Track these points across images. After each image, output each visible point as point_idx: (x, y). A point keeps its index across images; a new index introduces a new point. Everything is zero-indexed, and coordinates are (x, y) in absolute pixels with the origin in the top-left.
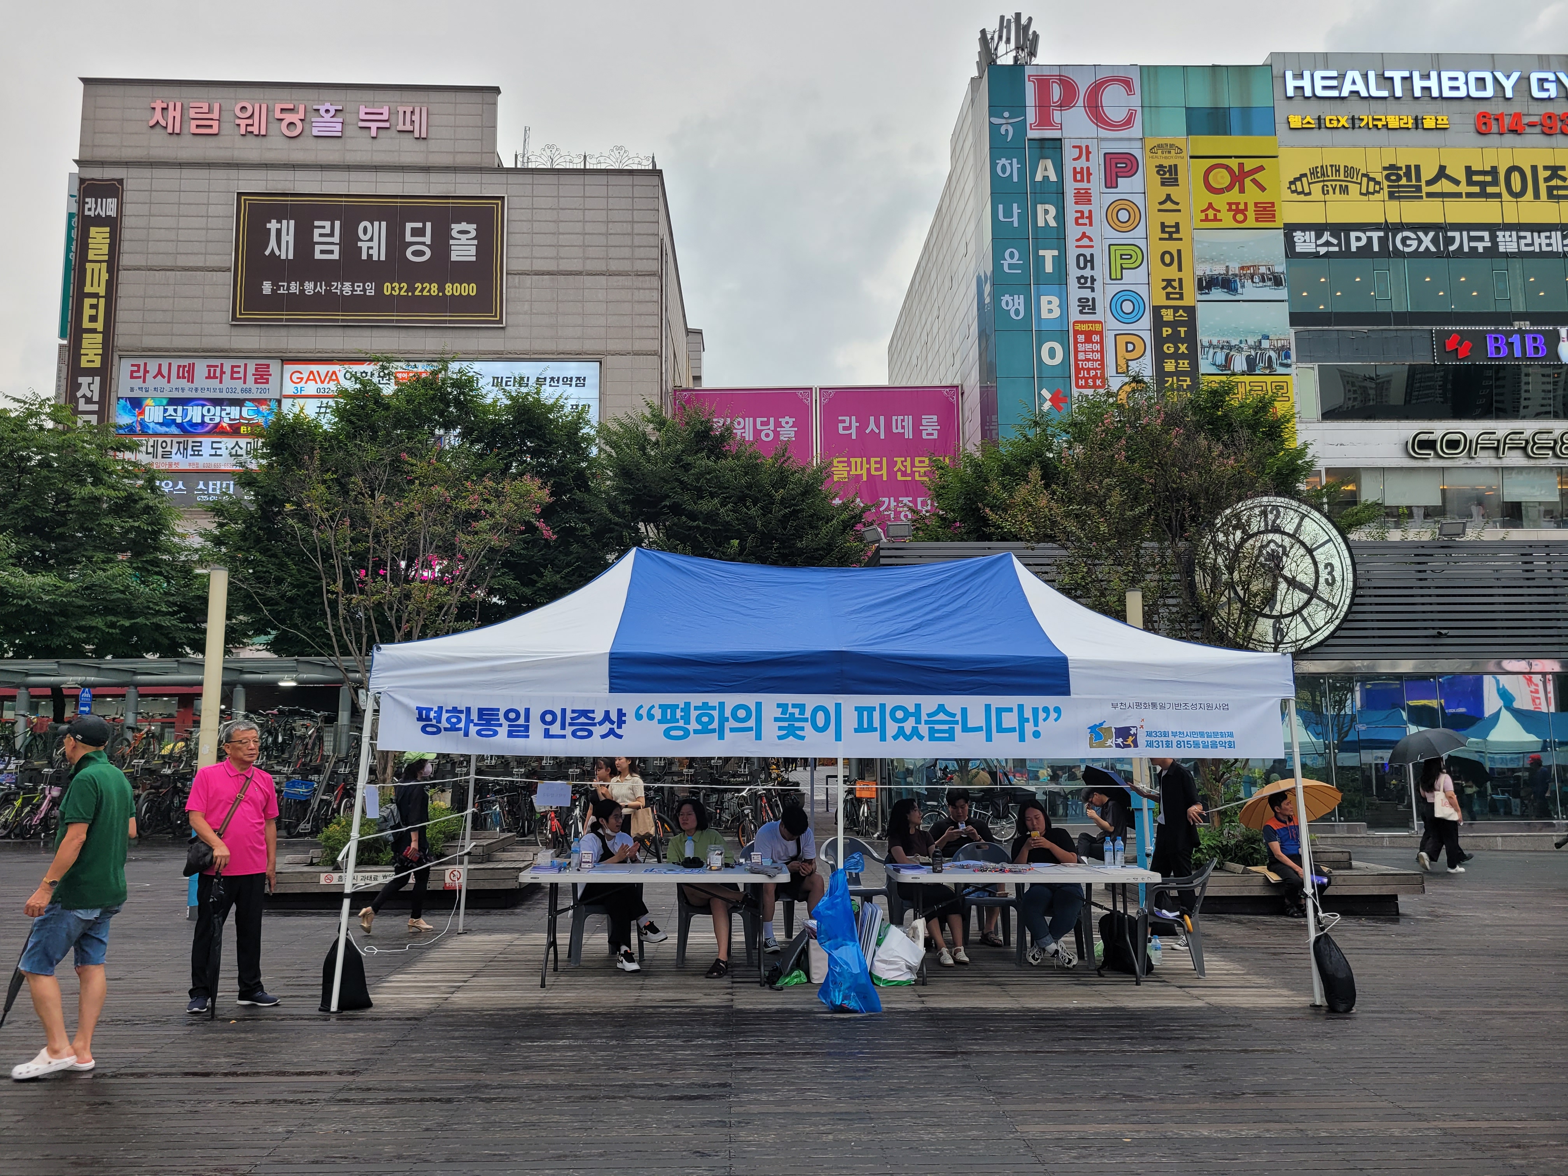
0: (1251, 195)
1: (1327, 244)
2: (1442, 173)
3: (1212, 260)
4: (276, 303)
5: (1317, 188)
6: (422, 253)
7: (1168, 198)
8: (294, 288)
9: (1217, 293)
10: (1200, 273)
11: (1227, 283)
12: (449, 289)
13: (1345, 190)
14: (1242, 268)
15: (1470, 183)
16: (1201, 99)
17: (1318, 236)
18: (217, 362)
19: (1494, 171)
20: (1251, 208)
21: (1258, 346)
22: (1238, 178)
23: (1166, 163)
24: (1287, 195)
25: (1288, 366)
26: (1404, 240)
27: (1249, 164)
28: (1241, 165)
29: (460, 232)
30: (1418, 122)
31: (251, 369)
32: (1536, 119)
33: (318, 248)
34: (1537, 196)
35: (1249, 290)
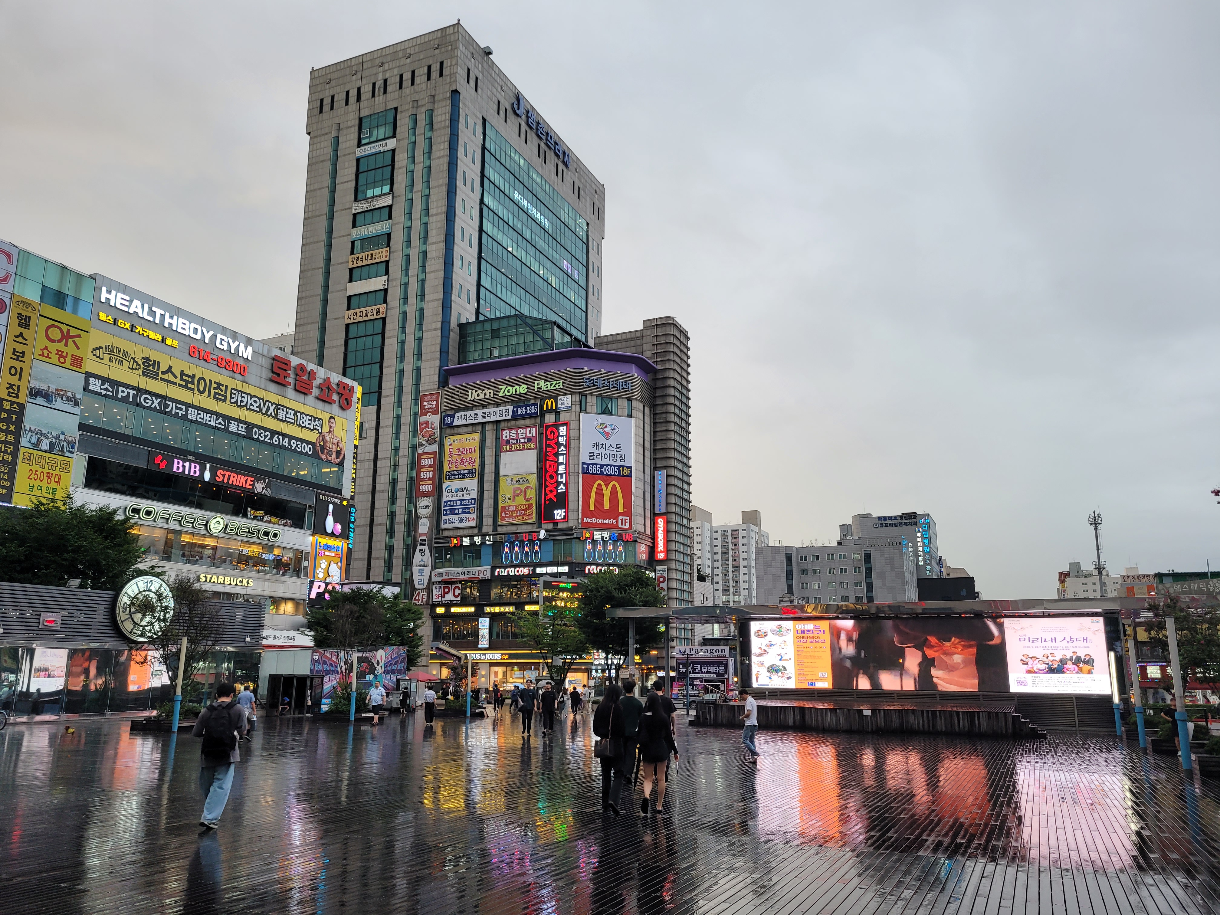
0: (70, 350)
1: (106, 389)
2: (169, 370)
3: (41, 380)
5: (107, 357)
7: (21, 335)
9: (40, 400)
10: (32, 385)
11: (47, 396)
13: (121, 363)
14: (58, 390)
15: (181, 379)
16: (53, 284)
17: (102, 384)
19: (193, 377)
20: (69, 356)
21: (57, 437)
22: (66, 337)
23: (24, 314)
24: (90, 355)
25: (72, 453)
26: (145, 399)
27: (73, 332)
28: (68, 331)
30: (163, 340)
32: (215, 357)
34: (209, 396)
35: (59, 404)
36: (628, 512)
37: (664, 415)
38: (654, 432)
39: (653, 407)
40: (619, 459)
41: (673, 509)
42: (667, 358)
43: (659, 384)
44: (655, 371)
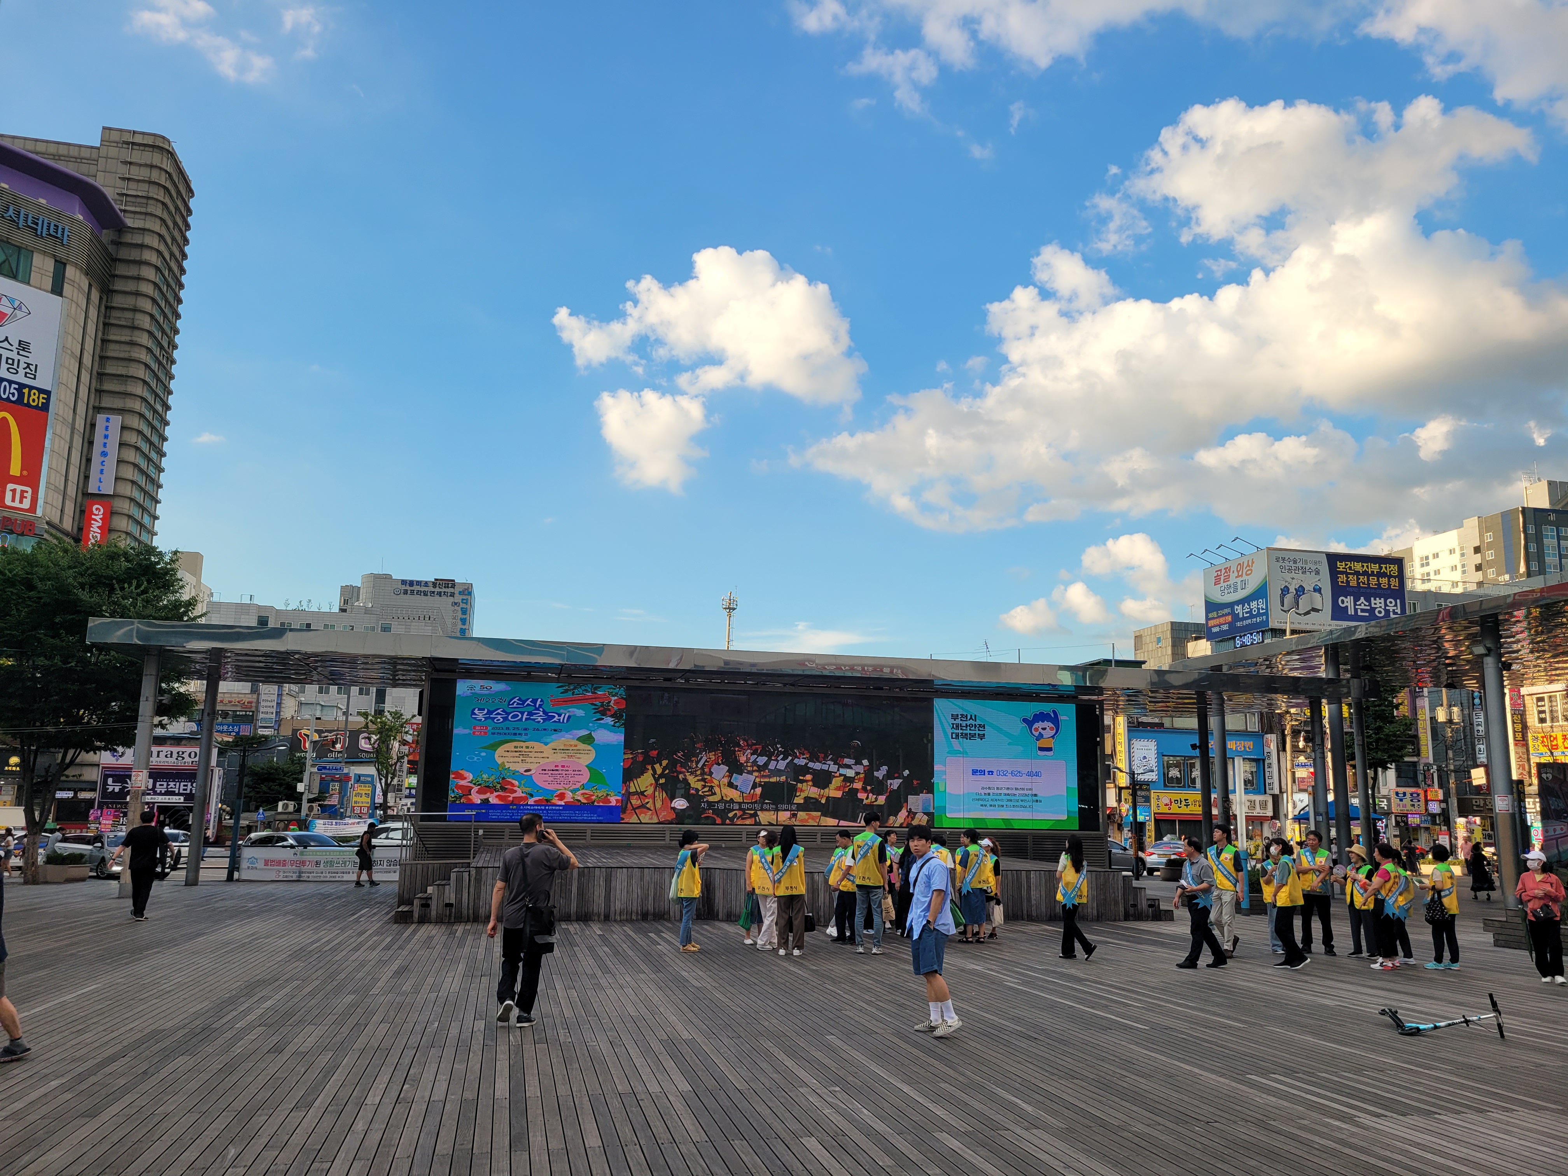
36: (30, 477)
37: (129, 315)
38: (103, 341)
39: (107, 292)
40: (22, 372)
41: (127, 490)
42: (149, 210)
43: (124, 253)
44: (120, 228)
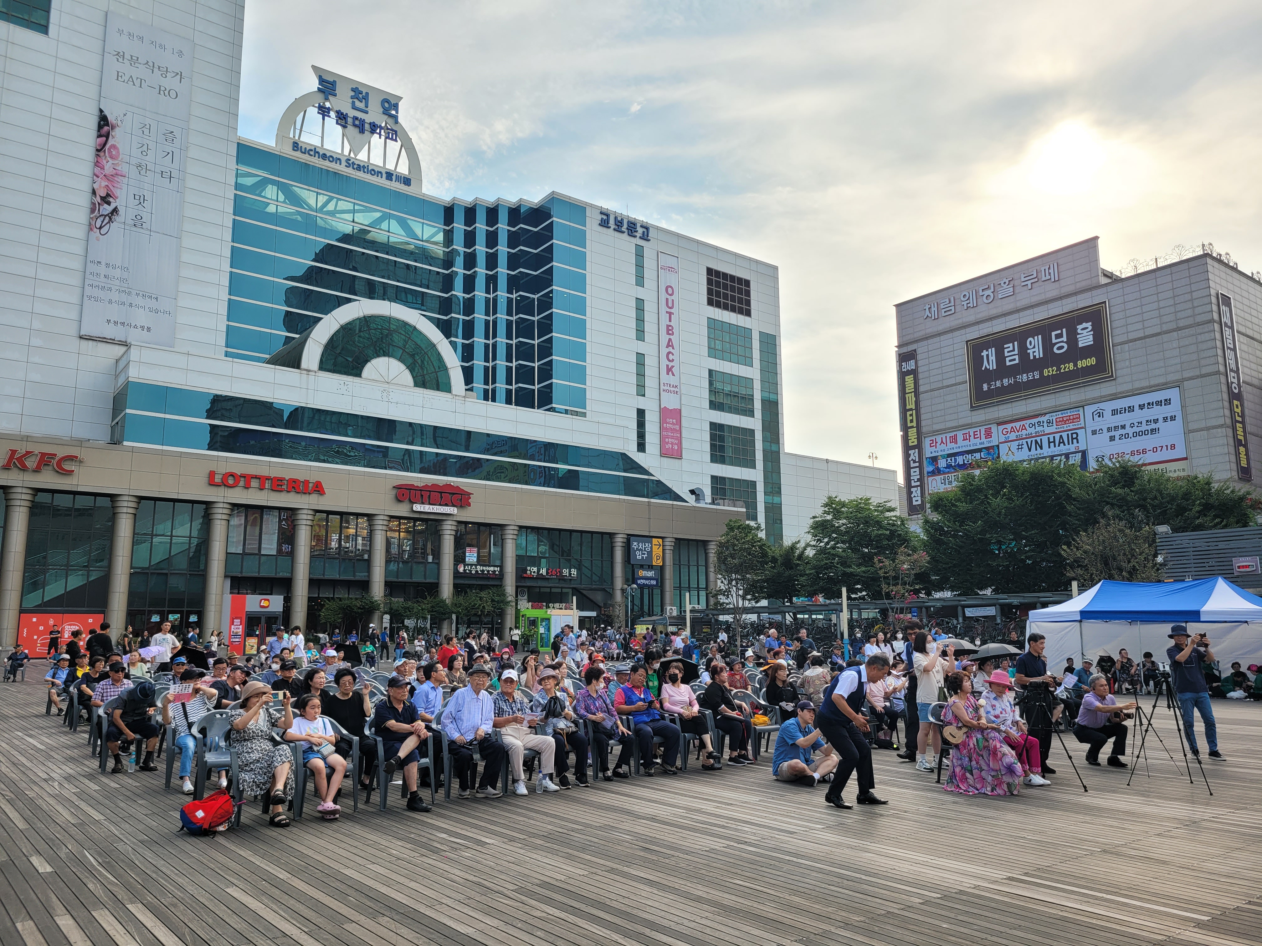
4: (991, 394)
6: (1062, 347)
8: (998, 384)
12: (1080, 364)
18: (967, 431)
29: (1083, 329)
31: (983, 432)
33: (1007, 359)
